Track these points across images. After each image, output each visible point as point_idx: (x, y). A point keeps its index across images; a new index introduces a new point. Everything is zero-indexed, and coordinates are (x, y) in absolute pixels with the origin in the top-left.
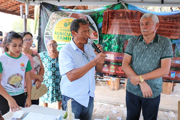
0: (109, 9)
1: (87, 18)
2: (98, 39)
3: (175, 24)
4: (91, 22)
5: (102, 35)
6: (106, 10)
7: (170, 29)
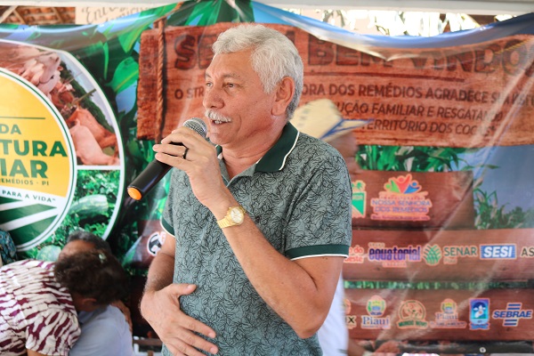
0: (166, 22)
1: (63, 65)
2: (120, 166)
3: (462, 80)
4: (82, 83)
5: (140, 147)
6: (152, 26)
7: (444, 104)
